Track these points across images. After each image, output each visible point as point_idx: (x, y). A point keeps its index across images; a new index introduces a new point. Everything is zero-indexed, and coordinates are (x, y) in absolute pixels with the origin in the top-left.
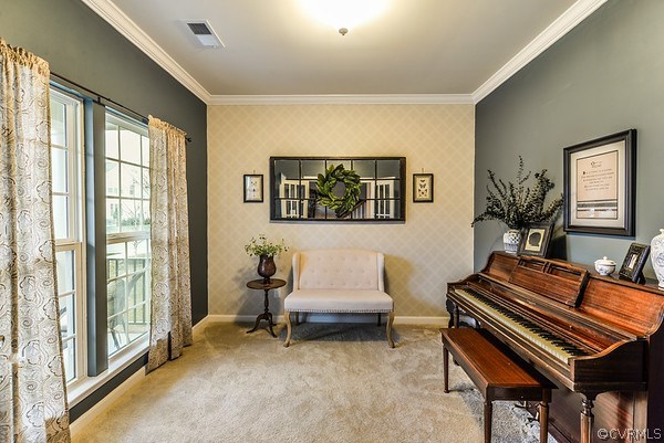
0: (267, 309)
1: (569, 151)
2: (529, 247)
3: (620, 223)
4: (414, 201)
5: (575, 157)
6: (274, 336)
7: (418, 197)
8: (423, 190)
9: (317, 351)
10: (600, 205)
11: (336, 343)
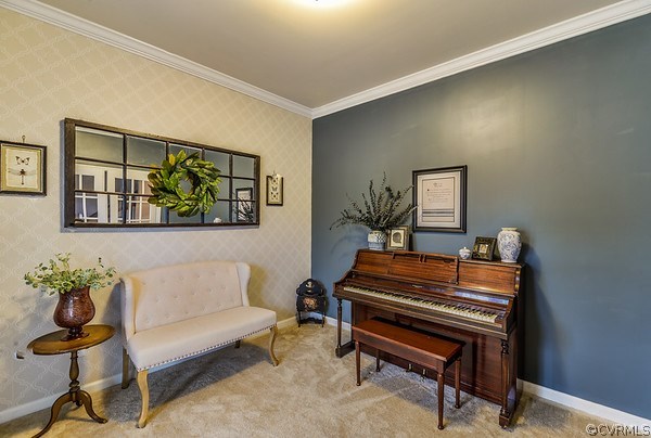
0: (74, 381)
1: (416, 173)
2: (393, 244)
3: (456, 224)
4: (268, 204)
5: (420, 178)
6: (101, 421)
7: (271, 201)
8: (275, 193)
9: (198, 409)
10: (441, 212)
11: (212, 387)
